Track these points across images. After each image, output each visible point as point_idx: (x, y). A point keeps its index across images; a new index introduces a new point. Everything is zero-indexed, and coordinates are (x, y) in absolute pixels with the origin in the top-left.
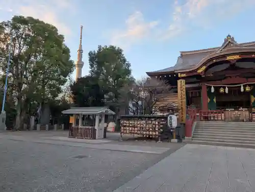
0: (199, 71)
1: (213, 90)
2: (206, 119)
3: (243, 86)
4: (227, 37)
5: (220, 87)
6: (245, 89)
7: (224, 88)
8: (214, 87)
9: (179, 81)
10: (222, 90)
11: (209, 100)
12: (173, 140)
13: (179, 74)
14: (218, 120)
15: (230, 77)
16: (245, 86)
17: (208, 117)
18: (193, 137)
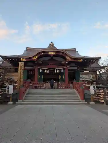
0: (34, 59)
1: (41, 71)
2: (36, 87)
3: (56, 69)
4: (51, 43)
5: (45, 69)
6: (56, 72)
7: (47, 70)
8: (42, 69)
9: (20, 63)
10: (46, 71)
11: (39, 77)
12: (9, 103)
13: (21, 59)
14: (42, 88)
15: (50, 64)
16: (57, 70)
17: (37, 86)
18: (24, 100)
